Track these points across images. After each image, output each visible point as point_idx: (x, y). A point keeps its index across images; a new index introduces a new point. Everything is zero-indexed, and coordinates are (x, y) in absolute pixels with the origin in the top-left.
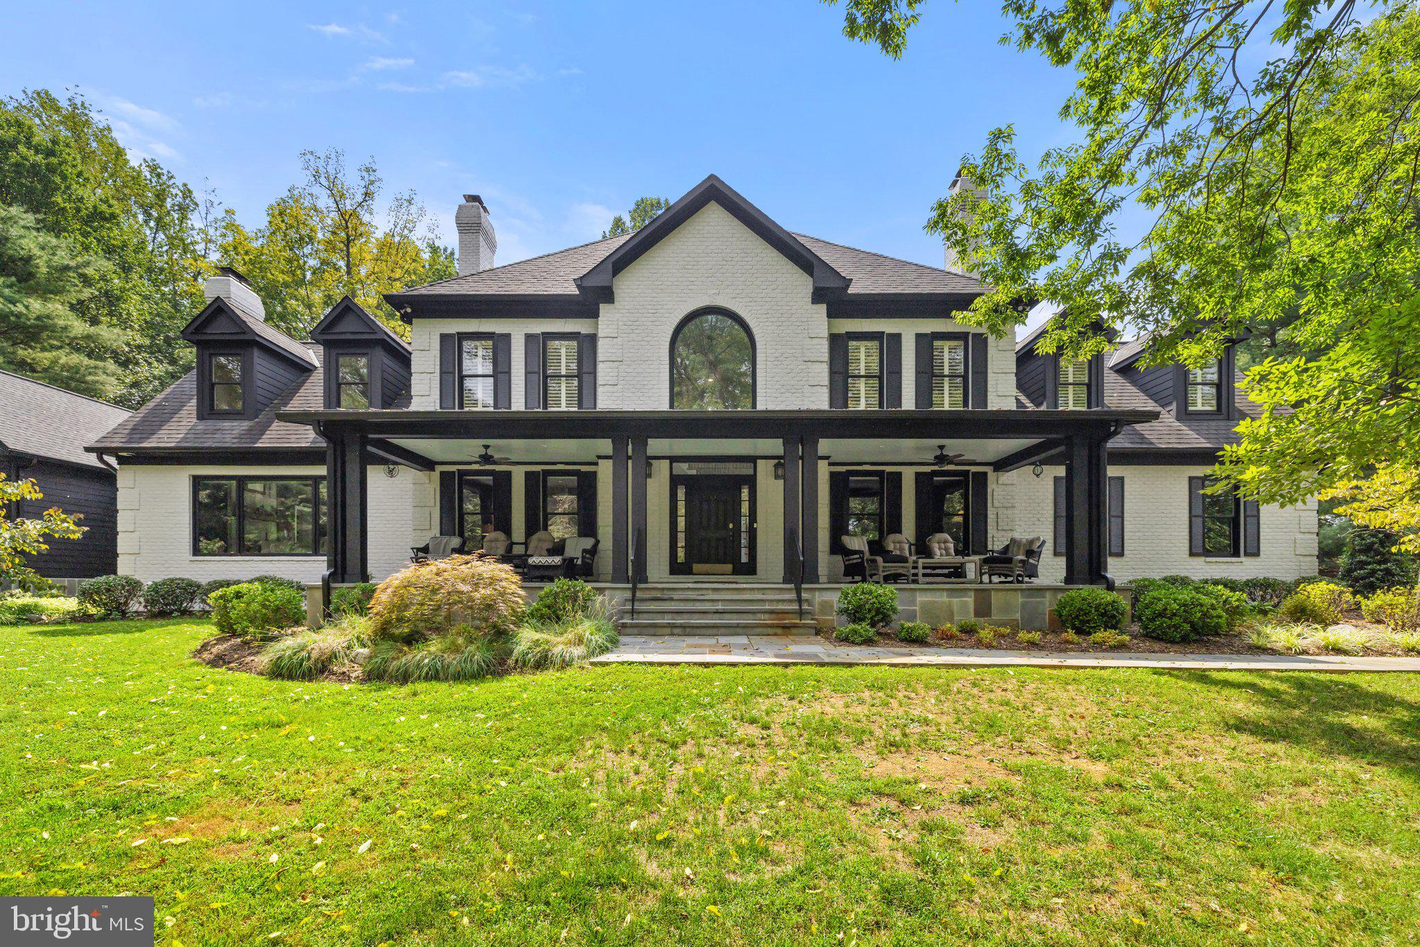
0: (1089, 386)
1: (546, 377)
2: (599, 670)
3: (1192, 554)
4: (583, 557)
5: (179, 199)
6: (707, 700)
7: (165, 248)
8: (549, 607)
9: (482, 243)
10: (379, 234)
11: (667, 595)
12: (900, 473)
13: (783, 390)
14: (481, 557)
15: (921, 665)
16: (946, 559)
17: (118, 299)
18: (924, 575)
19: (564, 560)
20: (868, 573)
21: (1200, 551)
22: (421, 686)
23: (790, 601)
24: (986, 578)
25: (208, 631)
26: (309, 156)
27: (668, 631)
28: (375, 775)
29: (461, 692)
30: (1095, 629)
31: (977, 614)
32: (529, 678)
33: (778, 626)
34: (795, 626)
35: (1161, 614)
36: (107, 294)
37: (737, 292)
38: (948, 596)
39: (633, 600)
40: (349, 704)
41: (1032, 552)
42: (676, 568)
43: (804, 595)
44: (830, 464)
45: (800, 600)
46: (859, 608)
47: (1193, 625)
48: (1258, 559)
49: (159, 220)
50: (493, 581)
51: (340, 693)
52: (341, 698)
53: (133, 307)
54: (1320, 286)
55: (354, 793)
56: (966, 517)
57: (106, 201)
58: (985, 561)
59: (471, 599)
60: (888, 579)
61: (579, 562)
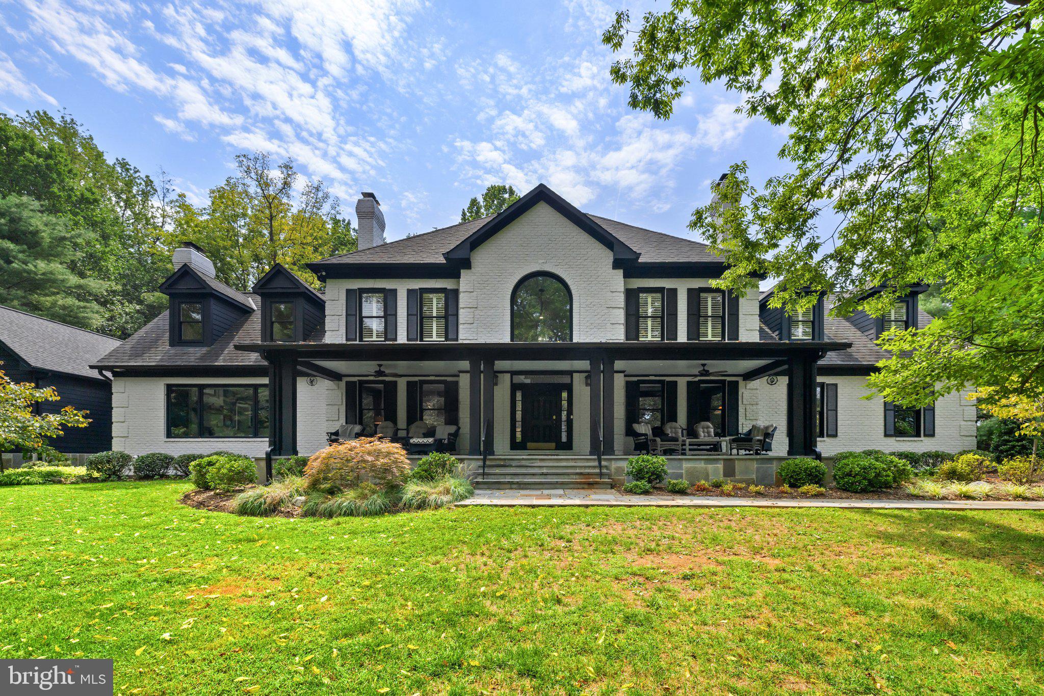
0: (813, 322)
1: (422, 318)
2: (460, 510)
3: (886, 435)
4: (449, 439)
5: (143, 187)
6: (532, 527)
7: (132, 221)
8: (426, 471)
9: (375, 225)
10: (294, 210)
11: (508, 463)
12: (676, 382)
13: (592, 327)
14: (380, 438)
15: (678, 506)
16: (707, 439)
17: (100, 259)
18: (690, 450)
19: (435, 441)
20: (650, 448)
21: (892, 432)
22: (341, 519)
23: (594, 467)
24: (735, 451)
25: (188, 487)
26: (242, 158)
27: (508, 486)
28: (322, 566)
29: (368, 522)
30: (804, 484)
31: (725, 475)
32: (413, 515)
33: (584, 483)
34: (597, 483)
36: (91, 256)
37: (560, 261)
38: (707, 464)
39: (484, 467)
40: (296, 529)
41: (768, 434)
42: (515, 446)
43: (603, 463)
44: (625, 376)
45: (600, 467)
46: (640, 471)
47: (870, 481)
48: (933, 439)
49: (127, 201)
50: (389, 454)
51: (288, 523)
52: (291, 526)
53: (111, 264)
54: (958, 265)
55: (311, 575)
56: (723, 411)
57: (89, 190)
58: (734, 441)
59: (373, 465)
60: (665, 452)
61: (446, 442)
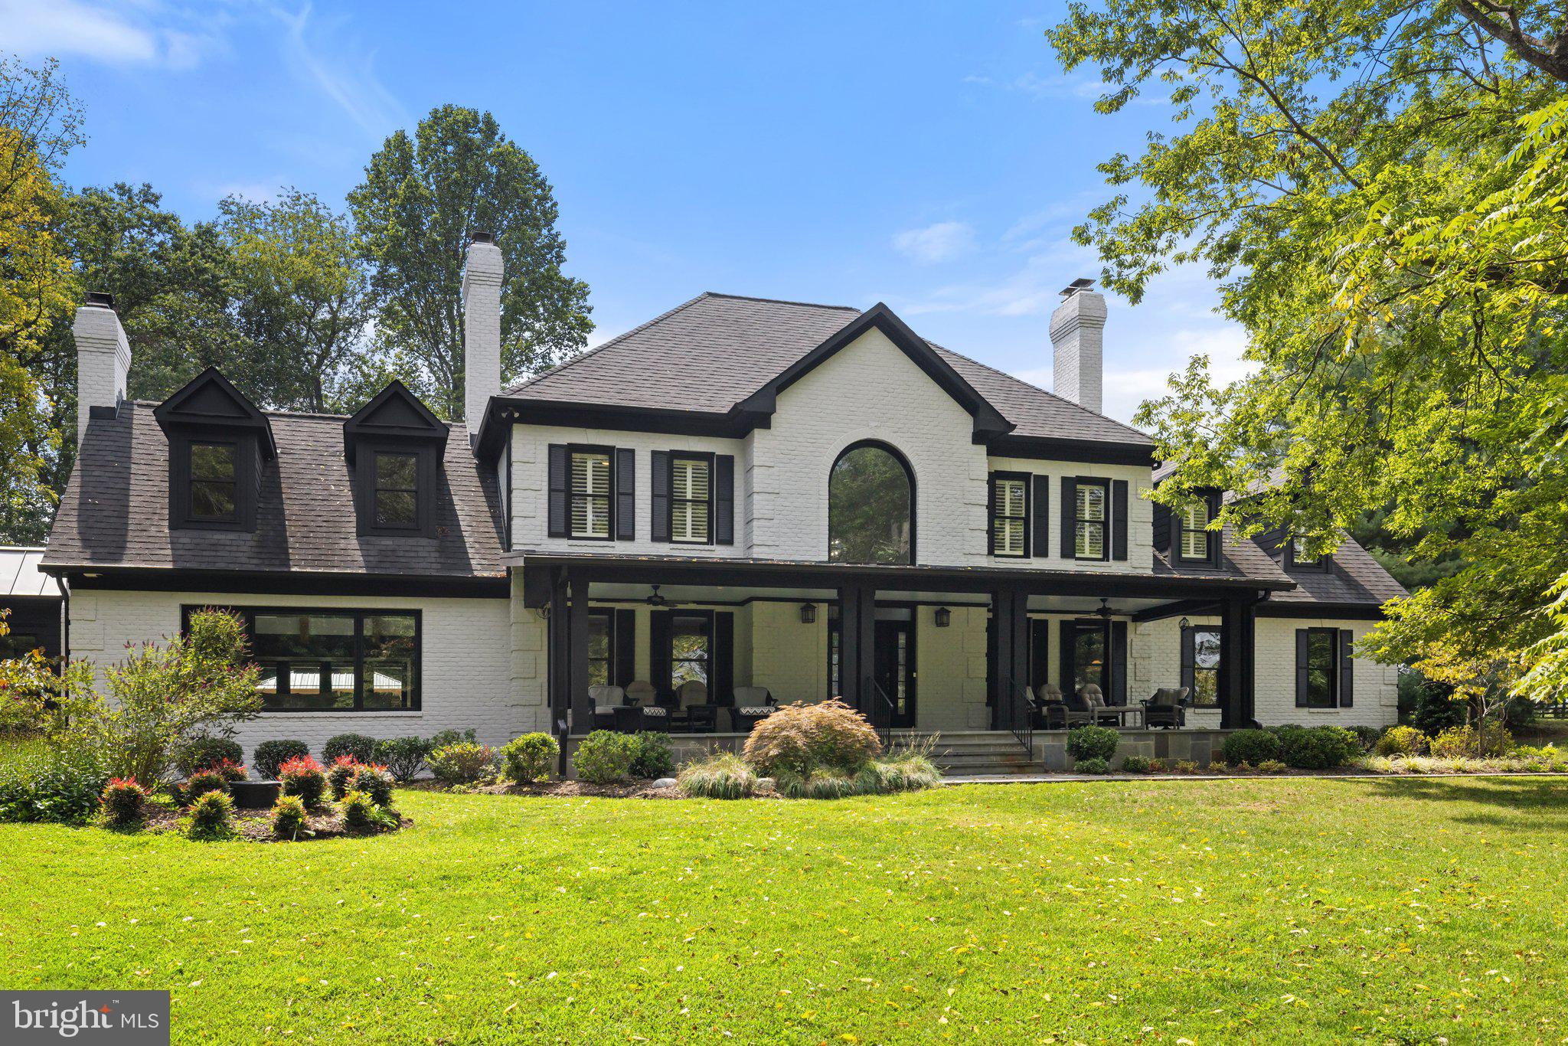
0: (1208, 534)
1: (671, 501)
3: (1298, 705)
12: (1045, 621)
13: (944, 533)
21: (1305, 701)
23: (1011, 745)
30: (1261, 759)
31: (1157, 755)
33: (1015, 765)
34: (1029, 765)
35: (1305, 747)
37: (899, 426)
38: (1135, 740)
48: (1351, 710)
56: (1105, 667)
